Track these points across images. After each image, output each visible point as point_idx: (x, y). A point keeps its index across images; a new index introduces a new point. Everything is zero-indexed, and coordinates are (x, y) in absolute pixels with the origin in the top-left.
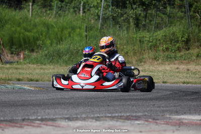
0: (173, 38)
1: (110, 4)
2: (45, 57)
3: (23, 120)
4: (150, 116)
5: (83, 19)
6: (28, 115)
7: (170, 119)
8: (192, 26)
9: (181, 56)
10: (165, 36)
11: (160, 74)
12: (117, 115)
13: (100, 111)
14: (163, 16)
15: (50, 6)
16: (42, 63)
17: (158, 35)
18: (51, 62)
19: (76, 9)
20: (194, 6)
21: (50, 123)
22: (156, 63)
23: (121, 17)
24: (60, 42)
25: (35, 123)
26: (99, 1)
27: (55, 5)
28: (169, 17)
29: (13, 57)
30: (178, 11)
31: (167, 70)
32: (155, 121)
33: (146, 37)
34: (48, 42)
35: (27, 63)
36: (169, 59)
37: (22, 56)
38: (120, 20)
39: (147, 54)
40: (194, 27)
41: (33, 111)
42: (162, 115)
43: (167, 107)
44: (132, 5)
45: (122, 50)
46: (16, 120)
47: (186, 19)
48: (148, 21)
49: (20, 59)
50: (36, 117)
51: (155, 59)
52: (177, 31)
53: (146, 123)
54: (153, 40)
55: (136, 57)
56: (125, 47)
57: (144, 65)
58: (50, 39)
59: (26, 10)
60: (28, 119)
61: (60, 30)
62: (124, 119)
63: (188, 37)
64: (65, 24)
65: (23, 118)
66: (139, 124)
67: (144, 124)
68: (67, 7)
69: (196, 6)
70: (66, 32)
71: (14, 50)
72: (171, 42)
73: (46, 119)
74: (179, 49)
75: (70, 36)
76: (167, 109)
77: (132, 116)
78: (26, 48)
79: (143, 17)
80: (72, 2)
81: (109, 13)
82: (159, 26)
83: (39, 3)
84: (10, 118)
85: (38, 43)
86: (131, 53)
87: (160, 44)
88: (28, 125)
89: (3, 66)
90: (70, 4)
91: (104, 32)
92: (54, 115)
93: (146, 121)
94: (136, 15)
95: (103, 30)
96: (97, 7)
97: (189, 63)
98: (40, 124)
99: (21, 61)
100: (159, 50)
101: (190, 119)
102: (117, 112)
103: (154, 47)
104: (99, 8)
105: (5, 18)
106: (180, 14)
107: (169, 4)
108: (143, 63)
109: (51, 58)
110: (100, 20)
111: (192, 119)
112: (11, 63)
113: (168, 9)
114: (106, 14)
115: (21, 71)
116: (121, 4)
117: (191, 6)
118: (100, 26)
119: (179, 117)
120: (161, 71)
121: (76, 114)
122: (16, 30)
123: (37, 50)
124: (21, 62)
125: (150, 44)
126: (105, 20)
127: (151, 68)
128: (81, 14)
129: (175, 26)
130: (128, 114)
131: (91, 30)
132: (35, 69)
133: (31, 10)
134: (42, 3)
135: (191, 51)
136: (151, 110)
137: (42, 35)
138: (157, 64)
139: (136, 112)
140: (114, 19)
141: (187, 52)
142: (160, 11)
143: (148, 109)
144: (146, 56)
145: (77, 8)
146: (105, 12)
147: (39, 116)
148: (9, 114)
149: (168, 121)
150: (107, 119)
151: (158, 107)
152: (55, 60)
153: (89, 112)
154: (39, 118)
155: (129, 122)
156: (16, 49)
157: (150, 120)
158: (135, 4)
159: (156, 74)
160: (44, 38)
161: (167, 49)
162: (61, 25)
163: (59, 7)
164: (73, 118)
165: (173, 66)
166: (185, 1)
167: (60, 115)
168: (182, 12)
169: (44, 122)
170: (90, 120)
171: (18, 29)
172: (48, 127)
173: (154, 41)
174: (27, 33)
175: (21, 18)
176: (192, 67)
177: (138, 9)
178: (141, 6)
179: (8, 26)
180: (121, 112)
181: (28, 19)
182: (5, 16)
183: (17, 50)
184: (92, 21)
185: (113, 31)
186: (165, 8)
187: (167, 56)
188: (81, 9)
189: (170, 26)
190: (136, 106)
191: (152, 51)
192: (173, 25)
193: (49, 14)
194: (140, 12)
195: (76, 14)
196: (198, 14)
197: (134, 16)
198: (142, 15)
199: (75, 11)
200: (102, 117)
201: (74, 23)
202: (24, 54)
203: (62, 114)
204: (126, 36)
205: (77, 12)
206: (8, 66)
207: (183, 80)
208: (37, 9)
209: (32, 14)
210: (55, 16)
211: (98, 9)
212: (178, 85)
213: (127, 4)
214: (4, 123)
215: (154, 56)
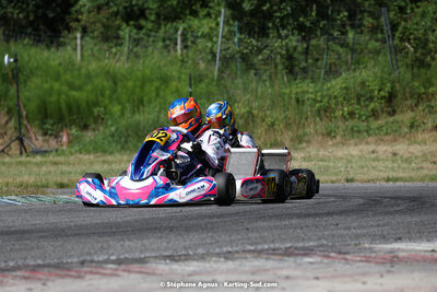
0: (362, 93)
1: (236, 29)
2: (111, 139)
3: (82, 263)
4: (332, 247)
5: (182, 61)
6: (90, 254)
7: (372, 252)
8: (398, 68)
9: (380, 128)
10: (346, 88)
11: (340, 165)
12: (266, 247)
13: (231, 241)
14: (341, 50)
15: (118, 37)
16: (105, 152)
17: (333, 87)
18: (123, 148)
19: (168, 42)
20: (400, 29)
21: (136, 267)
22: (330, 143)
23: (257, 55)
24: (138, 109)
25: (106, 269)
26: (213, 25)
27: (127, 36)
28: (353, 51)
29: (47, 141)
30: (370, 39)
31: (352, 156)
32: (342, 256)
33: (308, 92)
34: (116, 109)
35: (76, 152)
36: (355, 133)
37: (65, 139)
38: (255, 60)
39: (312, 126)
40: (402, 70)
41: (100, 245)
42: (356, 245)
43: (363, 227)
44: (278, 31)
45: (263, 120)
46: (67, 263)
47: (385, 54)
48: (310, 61)
49: (62, 145)
50: (106, 257)
51: (329, 134)
52: (370, 79)
53: (326, 261)
54: (322, 97)
55: (290, 133)
56: (268, 113)
57: (308, 147)
58: (120, 103)
59: (69, 48)
60: (92, 261)
61: (138, 83)
62: (280, 254)
63: (392, 88)
64: (148, 72)
65: (82, 259)
66: (311, 263)
67: (321, 263)
68: (151, 39)
69: (405, 28)
70: (151, 88)
71: (49, 127)
72: (359, 99)
73: (126, 259)
74: (375, 114)
75: (158, 95)
76: (365, 231)
77: (296, 248)
78: (73, 122)
79: (302, 54)
80: (160, 28)
81: (234, 48)
82: (333, 69)
83: (96, 33)
84: (55, 261)
85: (96, 111)
86: (281, 126)
87: (336, 104)
88: (91, 273)
89: (28, 159)
90: (157, 32)
91: (226, 87)
92: (141, 252)
93: (324, 256)
94: (287, 50)
95: (222, 82)
96: (209, 37)
97: (396, 140)
98: (116, 270)
99: (64, 148)
100: (335, 118)
101: (411, 250)
102: (265, 242)
103: (325, 111)
104: (215, 39)
105: (30, 65)
106: (373, 45)
107: (352, 26)
108: (304, 145)
109: (123, 139)
110: (217, 62)
111: (415, 250)
112: (44, 153)
113: (351, 35)
114: (228, 49)
115: (65, 168)
116: (257, 29)
117: (394, 27)
118: (216, 73)
119: (389, 246)
120: (341, 158)
121: (185, 248)
122: (51, 88)
123: (93, 126)
124: (63, 151)
125: (318, 105)
126: (226, 61)
127: (321, 153)
128: (179, 51)
129: (365, 67)
130: (288, 245)
131: (201, 81)
132: (91, 163)
133: (79, 48)
134: (102, 33)
135: (398, 117)
136: (334, 236)
137: (103, 95)
138: (334, 145)
139: (303, 240)
140: (244, 58)
141: (391, 119)
142: (334, 39)
143: (326, 233)
144: (310, 129)
145: (170, 39)
146: (227, 46)
147: (112, 254)
148: (54, 251)
149: (368, 255)
150: (247, 255)
151: (345, 229)
152: (130, 144)
153: (212, 244)
154: (113, 258)
155: (292, 259)
156: (53, 125)
157: (332, 254)
158: (284, 27)
159: (331, 164)
160: (107, 101)
161: (352, 114)
162: (139, 74)
163: (135, 40)
164: (180, 256)
165: (365, 148)
166: (383, 19)
167: (153, 250)
168: (377, 40)
169: (123, 267)
170: (214, 259)
171: (56, 86)
172: (133, 276)
173: (326, 100)
174: (74, 93)
175: (60, 64)
176: (402, 148)
177: (291, 37)
178: (296, 32)
179: (36, 81)
180: (273, 242)
181: (73, 65)
182: (29, 61)
183: (55, 127)
184: (202, 65)
185: (244, 83)
186: (344, 33)
187: (352, 129)
188: (179, 42)
189: (355, 70)
190: (302, 228)
191: (321, 120)
192: (361, 66)
193: (116, 54)
194: (295, 44)
195: (169, 51)
196: (410, 44)
197: (284, 52)
198: (300, 49)
199: (166, 47)
200: (237, 252)
201: (165, 69)
202: (68, 135)
203: (159, 249)
204: (270, 91)
205: (171, 48)
206: (39, 158)
207: (385, 175)
208: (92, 45)
209: (82, 55)
210: (128, 58)
211: (211, 40)
212: (378, 184)
213: (269, 28)
214: (46, 270)
215: (326, 129)
